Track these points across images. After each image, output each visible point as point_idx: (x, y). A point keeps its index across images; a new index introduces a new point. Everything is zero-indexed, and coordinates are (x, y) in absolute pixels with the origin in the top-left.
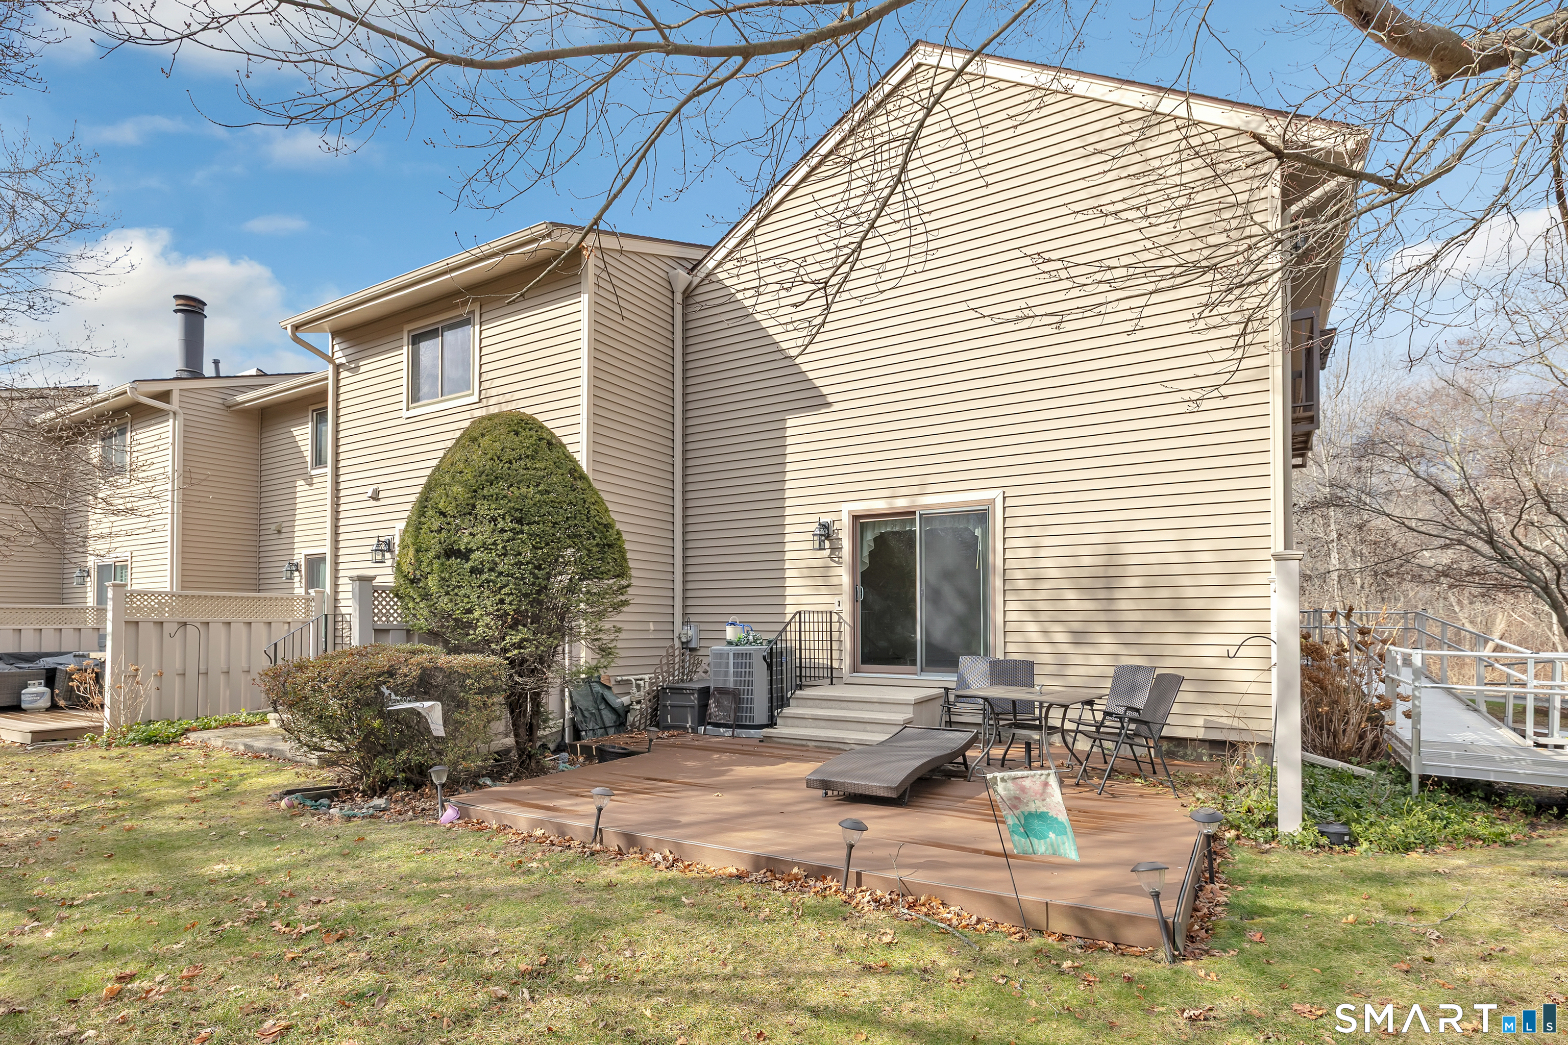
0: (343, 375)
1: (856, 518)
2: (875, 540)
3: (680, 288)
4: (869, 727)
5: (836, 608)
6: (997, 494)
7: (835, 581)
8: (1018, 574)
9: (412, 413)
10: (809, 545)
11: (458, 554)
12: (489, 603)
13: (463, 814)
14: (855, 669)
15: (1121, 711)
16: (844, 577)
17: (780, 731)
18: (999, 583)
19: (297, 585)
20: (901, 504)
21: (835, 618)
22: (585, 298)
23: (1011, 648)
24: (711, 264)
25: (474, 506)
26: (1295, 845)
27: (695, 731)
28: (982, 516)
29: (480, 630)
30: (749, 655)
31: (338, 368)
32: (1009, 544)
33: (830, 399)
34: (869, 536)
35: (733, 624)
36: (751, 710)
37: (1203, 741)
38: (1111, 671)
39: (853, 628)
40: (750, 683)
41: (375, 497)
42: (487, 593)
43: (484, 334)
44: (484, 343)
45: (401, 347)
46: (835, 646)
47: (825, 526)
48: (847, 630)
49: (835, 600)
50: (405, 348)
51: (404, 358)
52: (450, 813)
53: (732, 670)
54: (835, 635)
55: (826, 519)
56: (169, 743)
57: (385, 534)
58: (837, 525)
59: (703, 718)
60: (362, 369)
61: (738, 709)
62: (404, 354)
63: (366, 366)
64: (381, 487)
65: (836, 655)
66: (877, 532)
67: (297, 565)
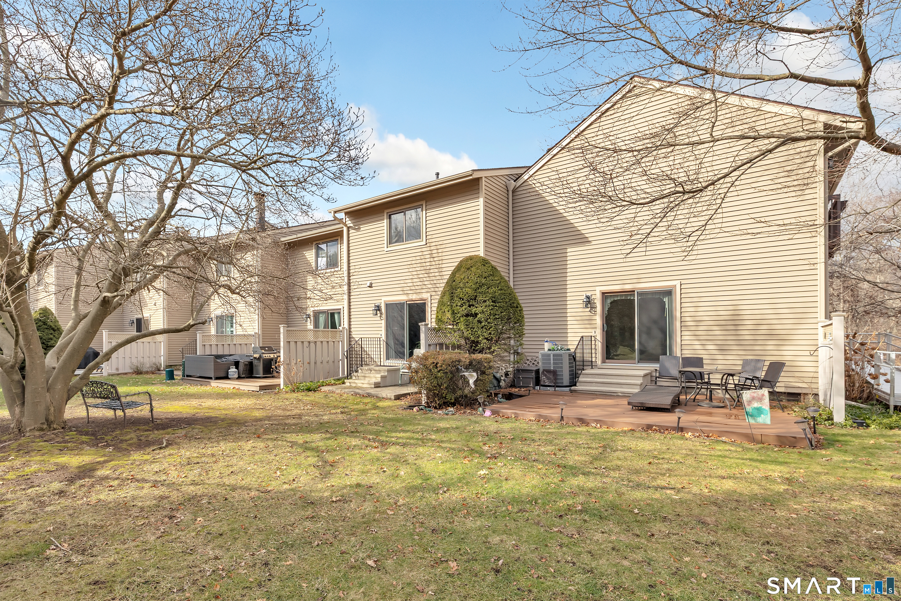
0: (351, 232)
1: (603, 293)
2: (611, 303)
3: (511, 189)
4: (623, 386)
5: (593, 334)
6: (677, 283)
7: (594, 322)
8: (688, 319)
9: (389, 249)
10: (581, 306)
11: (472, 315)
12: (485, 334)
13: (494, 412)
14: (603, 362)
15: (751, 377)
16: (598, 320)
17: (579, 387)
18: (678, 324)
19: (309, 324)
20: (628, 287)
21: (593, 339)
22: (481, 200)
23: (684, 352)
24: (526, 177)
25: (476, 296)
26: (843, 427)
27: (534, 388)
28: (669, 293)
29: (482, 345)
30: (561, 355)
31: (348, 228)
32: (683, 305)
33: (590, 239)
34: (609, 301)
35: (547, 342)
36: (562, 379)
37: (785, 393)
38: (741, 362)
39: (602, 344)
40: (562, 367)
41: (370, 286)
42: (485, 330)
43: (428, 215)
44: (428, 219)
45: (383, 219)
46: (593, 351)
47: (588, 297)
48: (599, 345)
49: (593, 331)
50: (385, 221)
51: (385, 224)
52: (488, 413)
53: (552, 362)
54: (593, 347)
55: (589, 294)
56: (315, 391)
57: (377, 303)
58: (593, 297)
59: (538, 382)
60: (362, 229)
61: (556, 379)
62: (385, 222)
63: (364, 228)
64: (373, 282)
65: (594, 355)
66: (612, 299)
67: (309, 315)
